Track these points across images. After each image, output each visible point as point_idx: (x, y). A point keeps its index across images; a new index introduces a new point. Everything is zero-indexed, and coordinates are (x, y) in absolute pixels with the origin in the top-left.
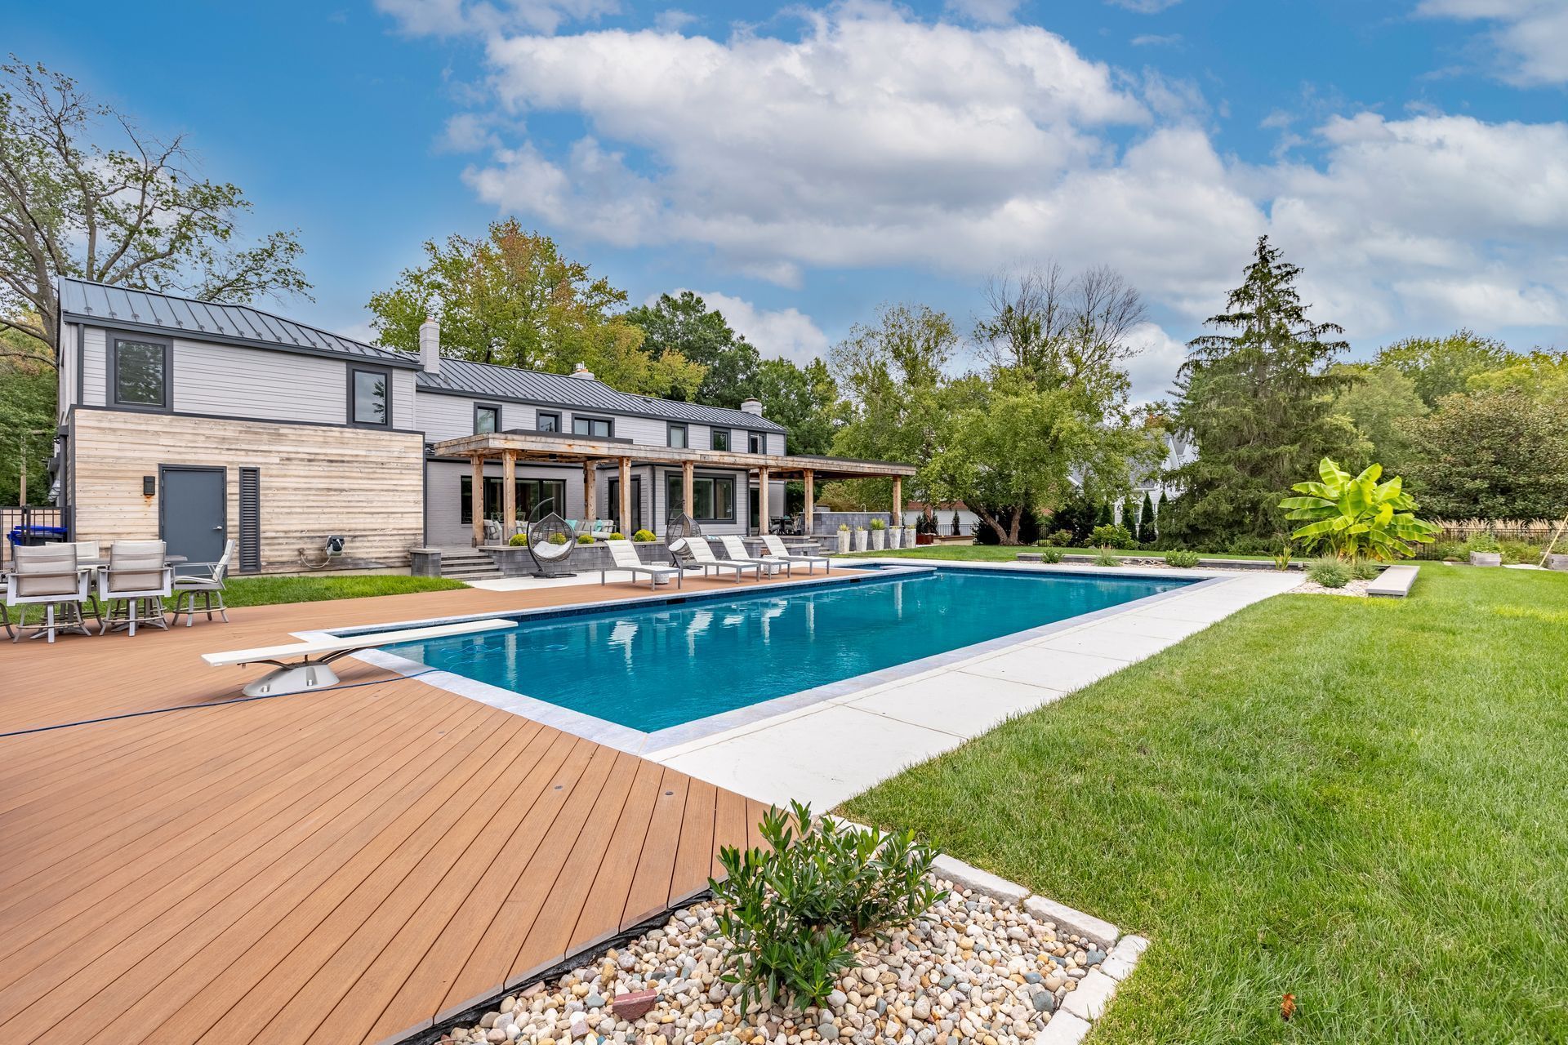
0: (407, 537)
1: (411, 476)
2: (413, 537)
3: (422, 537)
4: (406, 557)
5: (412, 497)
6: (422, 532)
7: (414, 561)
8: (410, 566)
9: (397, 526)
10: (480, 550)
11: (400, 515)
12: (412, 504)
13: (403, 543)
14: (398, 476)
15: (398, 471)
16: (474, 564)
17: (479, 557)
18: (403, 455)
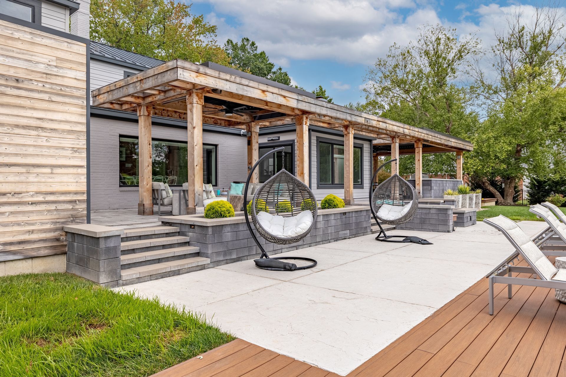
0: (60, 207)
1: (66, 108)
2: (70, 206)
3: (84, 206)
4: (58, 240)
5: (69, 142)
6: (84, 197)
7: (71, 247)
8: (65, 253)
9: (44, 189)
10: (165, 223)
11: (48, 170)
12: (69, 153)
13: (55, 215)
14: (45, 105)
15: (46, 97)
16: (164, 247)
17: (168, 235)
18: (55, 71)
